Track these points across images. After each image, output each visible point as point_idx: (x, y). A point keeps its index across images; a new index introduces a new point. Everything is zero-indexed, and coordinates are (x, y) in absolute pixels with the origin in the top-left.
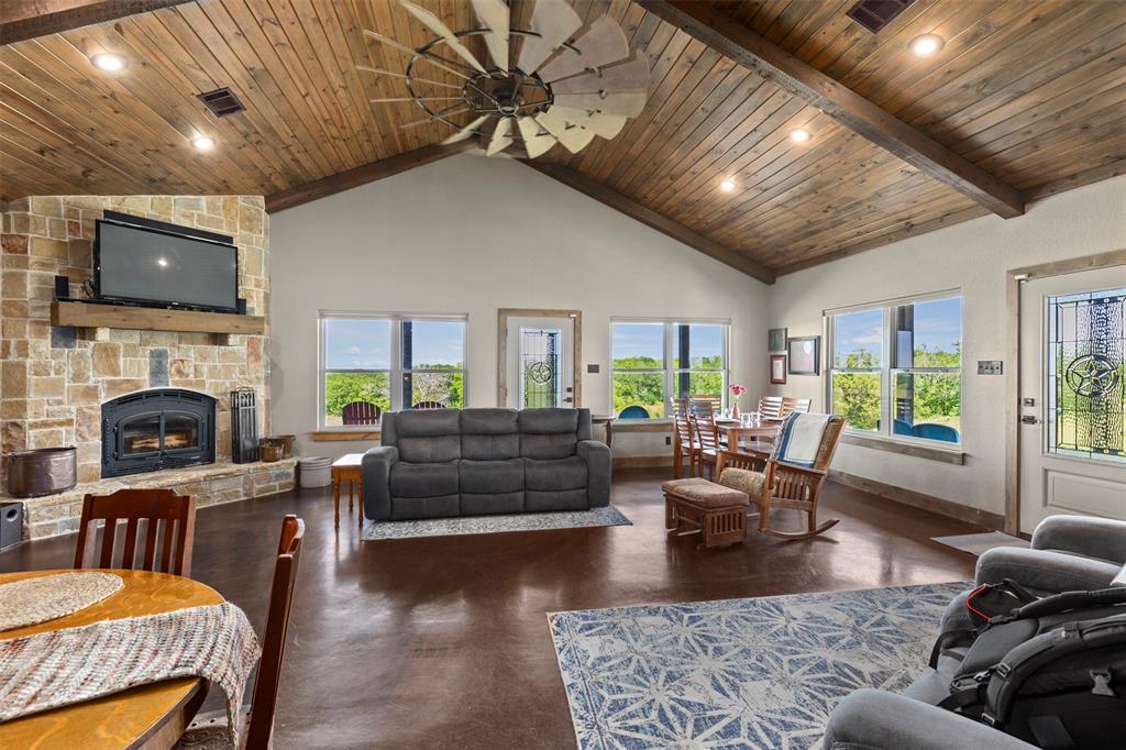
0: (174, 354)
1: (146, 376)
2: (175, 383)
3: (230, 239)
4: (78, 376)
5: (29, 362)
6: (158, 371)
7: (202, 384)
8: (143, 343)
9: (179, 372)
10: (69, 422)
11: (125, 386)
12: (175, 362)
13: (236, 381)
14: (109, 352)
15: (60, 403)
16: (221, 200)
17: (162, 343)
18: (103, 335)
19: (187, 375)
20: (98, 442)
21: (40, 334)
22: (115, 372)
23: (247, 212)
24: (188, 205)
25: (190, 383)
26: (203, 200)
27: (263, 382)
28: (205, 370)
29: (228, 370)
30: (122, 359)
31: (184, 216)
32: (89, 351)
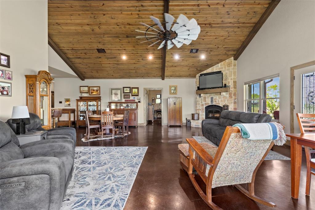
0: (214, 98)
1: (210, 102)
2: (214, 103)
3: (221, 71)
4: (202, 102)
5: (197, 100)
6: (212, 101)
7: (219, 104)
8: (210, 96)
9: (215, 101)
10: (200, 110)
11: (207, 104)
12: (214, 99)
13: (226, 103)
14: (205, 98)
15: (199, 106)
16: (223, 63)
17: (212, 95)
18: (202, 95)
19: (216, 102)
20: (204, 113)
21: (198, 96)
22: (206, 102)
23: (229, 63)
24: (217, 67)
25: (217, 103)
26: (219, 64)
27: (233, 103)
28: (220, 101)
29: (225, 101)
30: (207, 99)
31: (216, 69)
32: (203, 98)
